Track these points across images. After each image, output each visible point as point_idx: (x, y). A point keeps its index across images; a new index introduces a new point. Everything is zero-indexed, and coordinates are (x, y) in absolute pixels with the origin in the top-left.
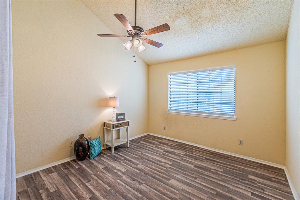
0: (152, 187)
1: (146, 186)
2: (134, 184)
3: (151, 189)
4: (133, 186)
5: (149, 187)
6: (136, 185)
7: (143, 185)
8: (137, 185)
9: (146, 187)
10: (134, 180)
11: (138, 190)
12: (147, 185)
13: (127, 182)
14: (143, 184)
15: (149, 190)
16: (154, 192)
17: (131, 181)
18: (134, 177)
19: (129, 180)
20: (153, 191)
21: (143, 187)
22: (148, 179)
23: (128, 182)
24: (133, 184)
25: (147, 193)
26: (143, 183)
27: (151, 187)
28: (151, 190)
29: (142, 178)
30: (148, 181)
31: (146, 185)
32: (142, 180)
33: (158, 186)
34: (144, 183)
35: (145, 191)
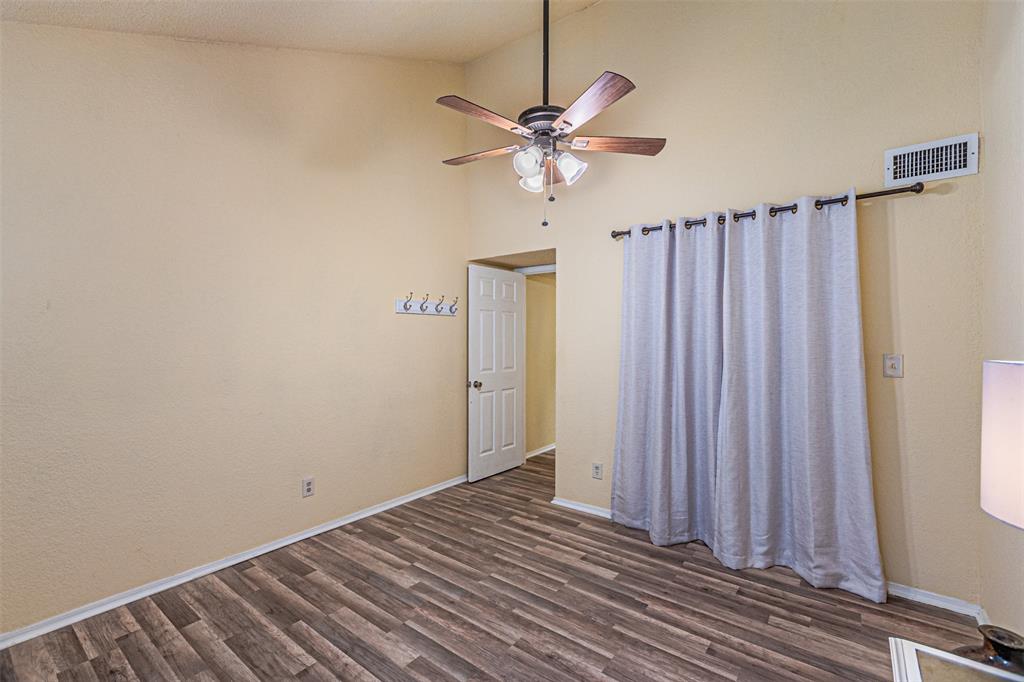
0: (483, 635)
1: (501, 637)
2: (545, 642)
3: (485, 628)
4: (544, 637)
5: (495, 634)
6: (536, 639)
7: (512, 638)
8: (532, 638)
9: (502, 633)
10: (551, 657)
11: (528, 625)
12: (499, 640)
13: (574, 650)
14: (513, 642)
15: (492, 624)
16: (478, 620)
17: (560, 652)
18: (556, 671)
19: (568, 657)
20: (481, 622)
21: (513, 633)
22: (497, 663)
23: (568, 648)
24: (550, 643)
25: (498, 618)
26: (516, 645)
27: (488, 634)
28: (486, 625)
29: (519, 667)
30: (498, 656)
31: (502, 642)
32: (519, 659)
33: (462, 638)
34: (513, 647)
35: (504, 622)
